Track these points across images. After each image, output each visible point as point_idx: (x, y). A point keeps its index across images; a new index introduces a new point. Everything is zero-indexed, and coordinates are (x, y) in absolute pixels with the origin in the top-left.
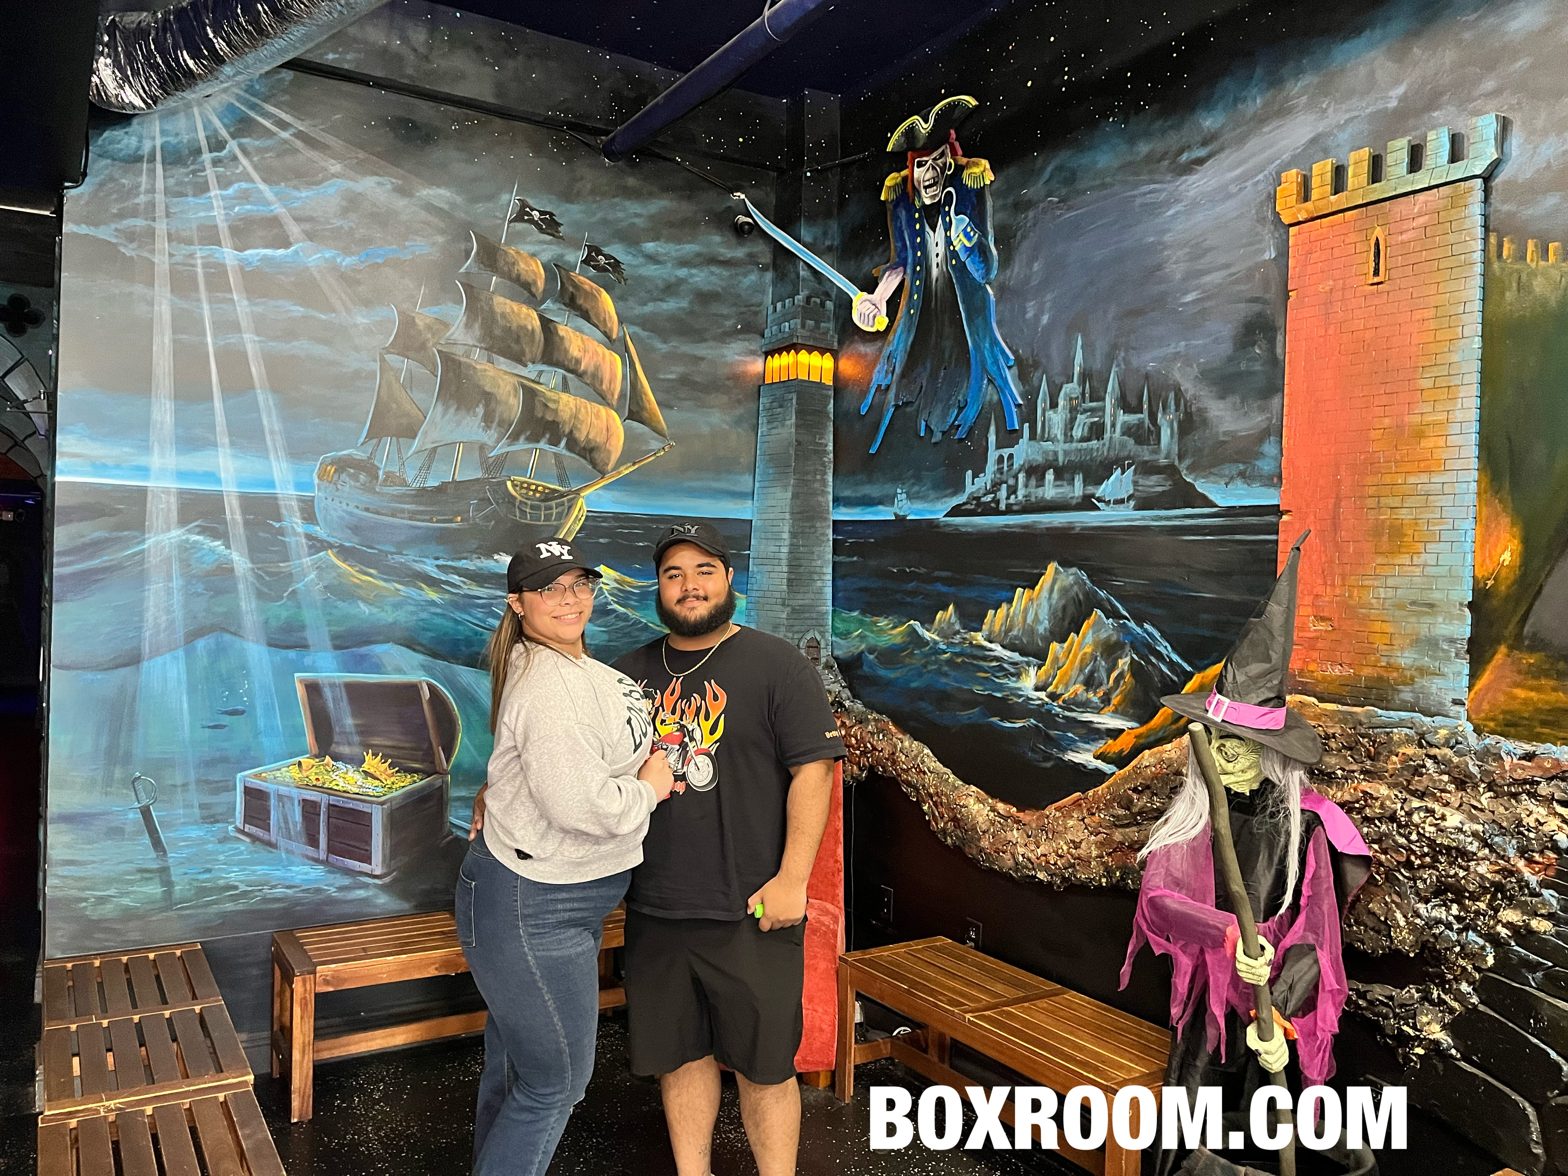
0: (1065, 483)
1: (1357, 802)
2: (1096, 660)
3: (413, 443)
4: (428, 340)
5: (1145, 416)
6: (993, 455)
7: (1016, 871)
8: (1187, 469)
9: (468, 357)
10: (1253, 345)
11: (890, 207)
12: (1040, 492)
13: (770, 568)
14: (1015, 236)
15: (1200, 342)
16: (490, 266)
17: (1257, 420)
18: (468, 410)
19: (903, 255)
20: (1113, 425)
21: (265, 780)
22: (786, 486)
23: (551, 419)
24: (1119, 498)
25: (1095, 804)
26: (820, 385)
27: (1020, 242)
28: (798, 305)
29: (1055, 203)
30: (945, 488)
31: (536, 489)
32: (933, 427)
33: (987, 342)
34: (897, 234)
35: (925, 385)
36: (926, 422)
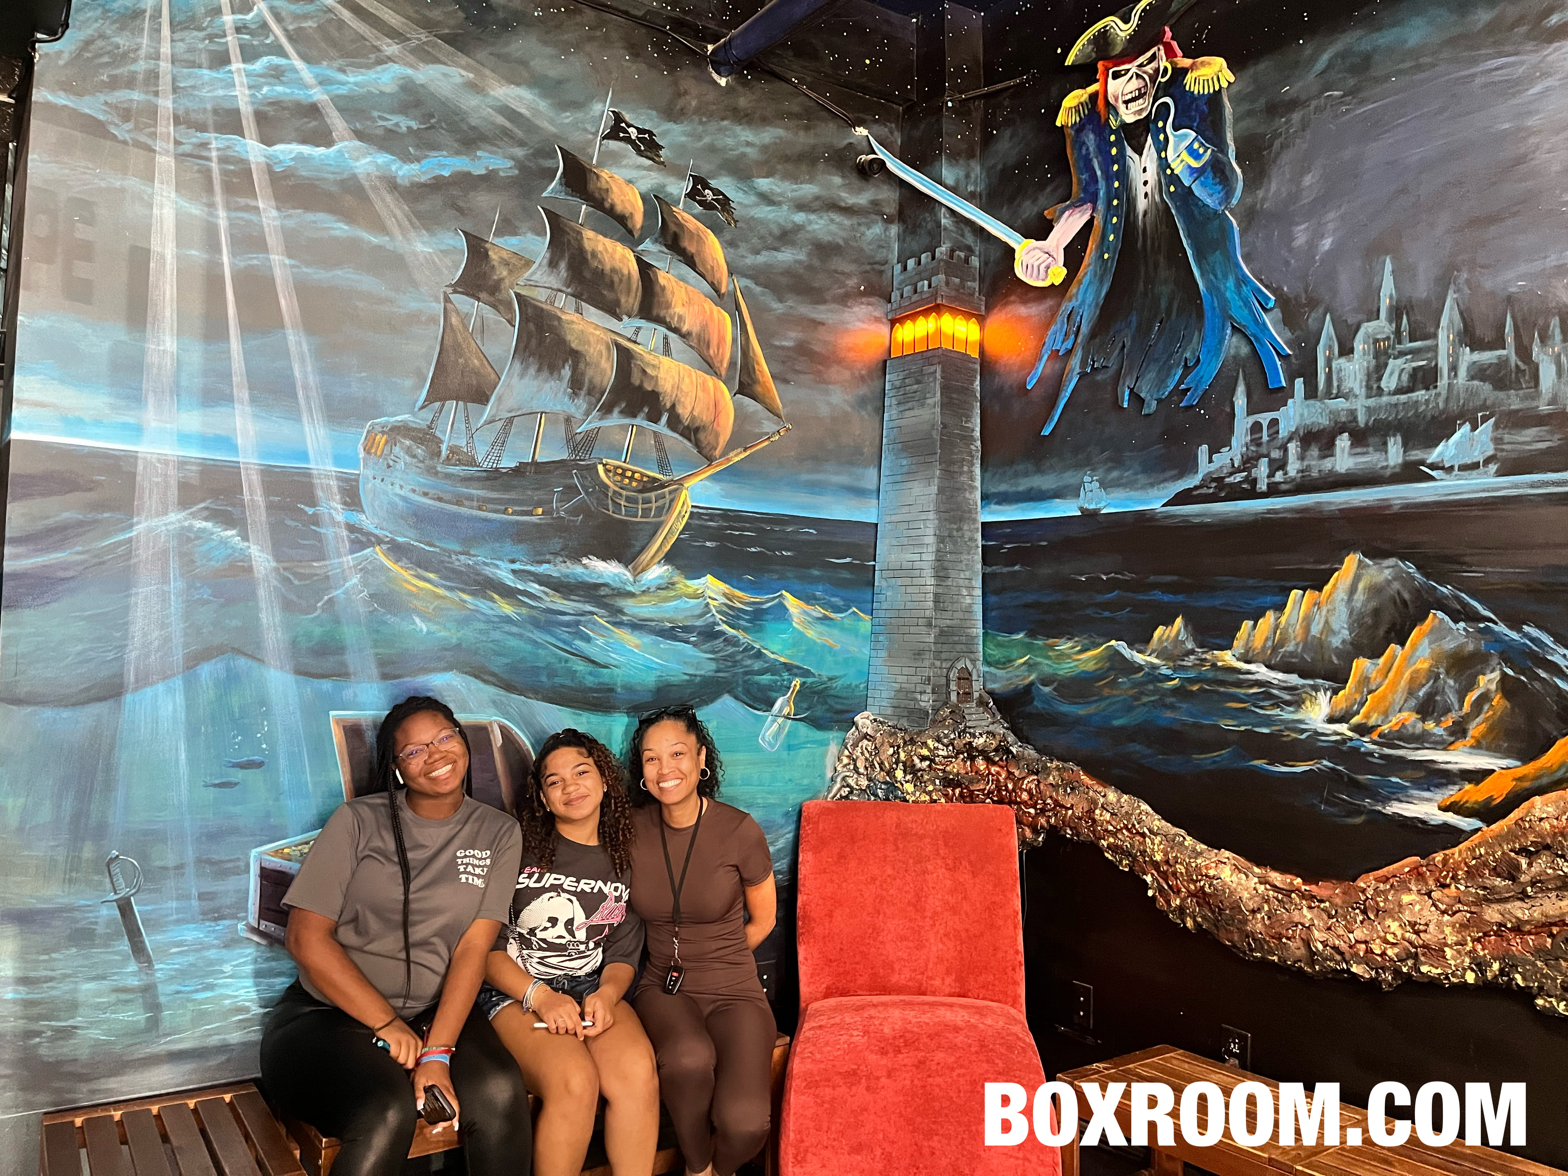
0: (1371, 449)
2: (1437, 677)
3: (484, 410)
4: (503, 279)
5: (1509, 352)
6: (1242, 423)
9: (552, 303)
11: (1071, 132)
12: (1327, 464)
13: (907, 581)
14: (1271, 146)
16: (577, 192)
18: (551, 374)
19: (1092, 189)
20: (1453, 368)
21: (288, 858)
22: (929, 480)
23: (650, 389)
24: (1469, 462)
25: (1448, 872)
26: (965, 357)
27: (1278, 154)
28: (942, 260)
29: (1337, 98)
30: (1164, 471)
31: (632, 477)
32: (1142, 395)
33: (1231, 283)
34: (1082, 164)
35: (1128, 344)
36: (1132, 390)
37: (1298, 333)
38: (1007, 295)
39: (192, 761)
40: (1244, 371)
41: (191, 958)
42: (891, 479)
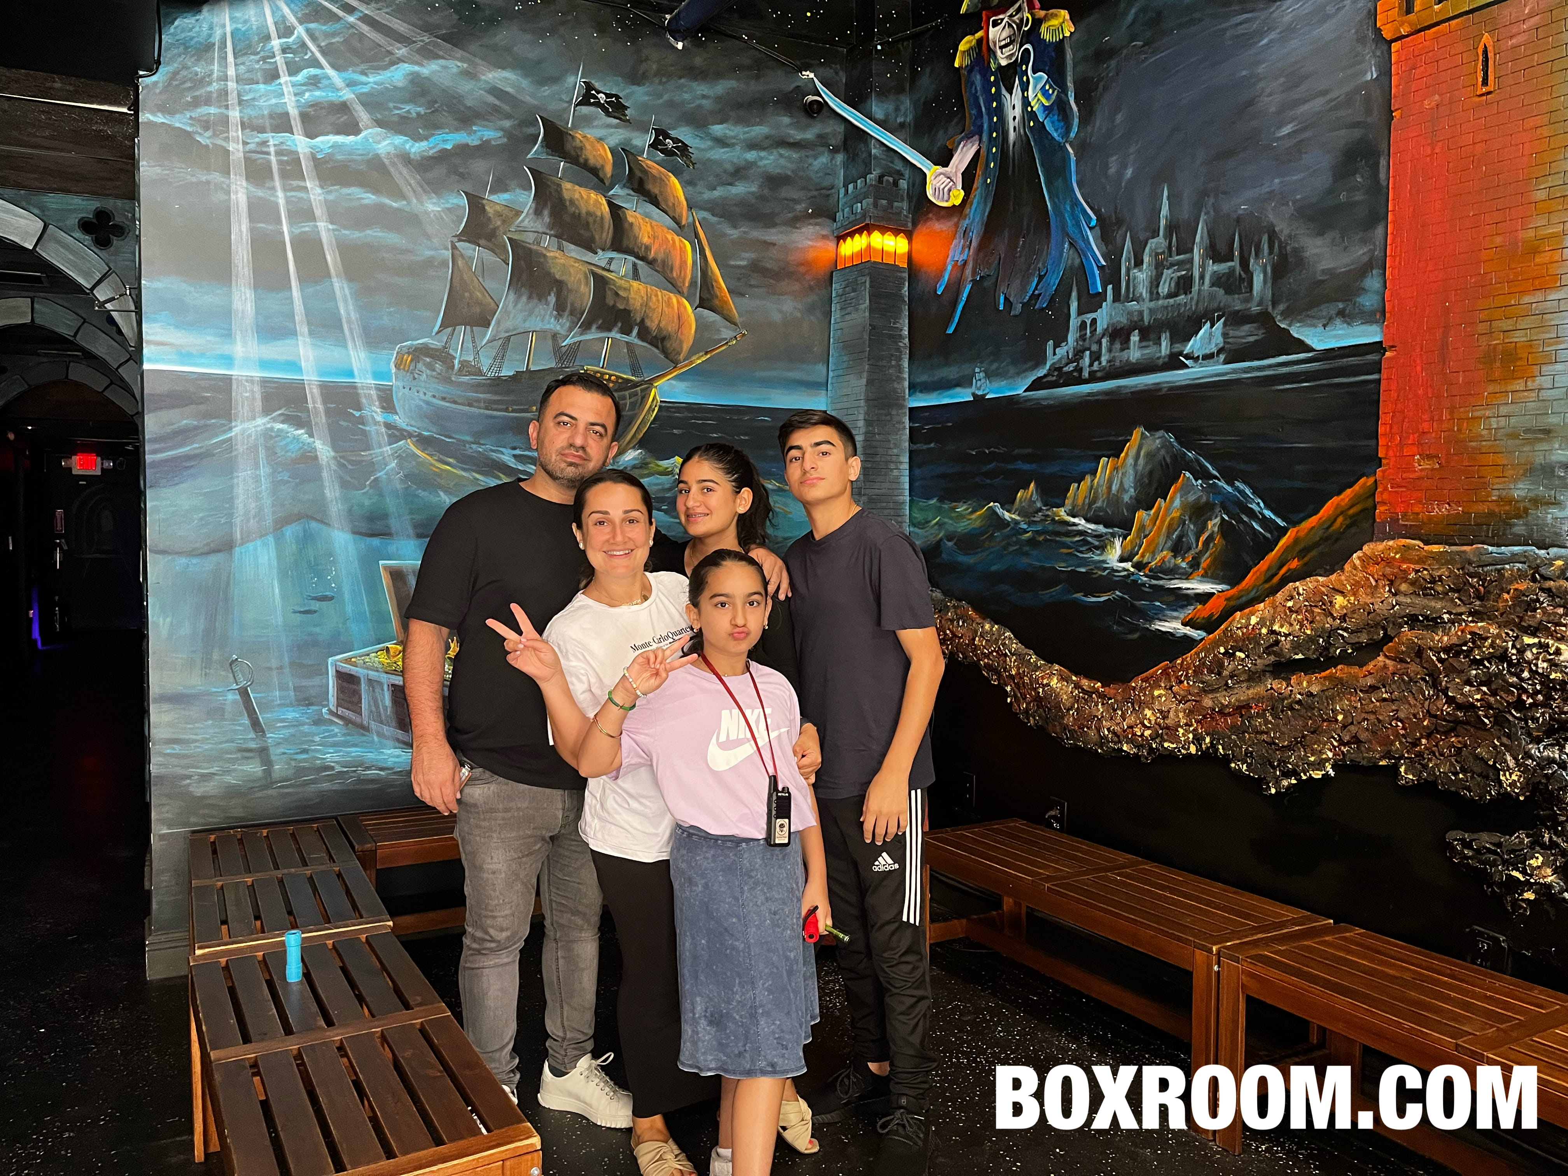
0: (1151, 343)
1: (1465, 644)
2: (1184, 524)
3: (487, 332)
4: (497, 228)
5: (1235, 264)
6: (1074, 322)
7: (1102, 745)
8: (1282, 314)
9: (539, 244)
10: (1354, 174)
11: (964, 73)
12: (1124, 355)
14: (1097, 87)
15: (1294, 178)
16: (556, 151)
17: (1359, 253)
18: (540, 300)
19: (979, 123)
20: (1202, 277)
21: (355, 665)
22: (860, 373)
23: (622, 307)
24: (1208, 352)
25: (1184, 672)
26: (895, 268)
27: (1101, 95)
28: (871, 185)
29: (1139, 47)
30: (1025, 363)
31: (609, 379)
32: (1012, 299)
33: (1068, 204)
34: (972, 101)
35: (1003, 257)
36: (1005, 295)
37: (1109, 248)
38: (928, 213)
39: (283, 596)
40: (1076, 282)
41: (291, 731)
42: (836, 373)
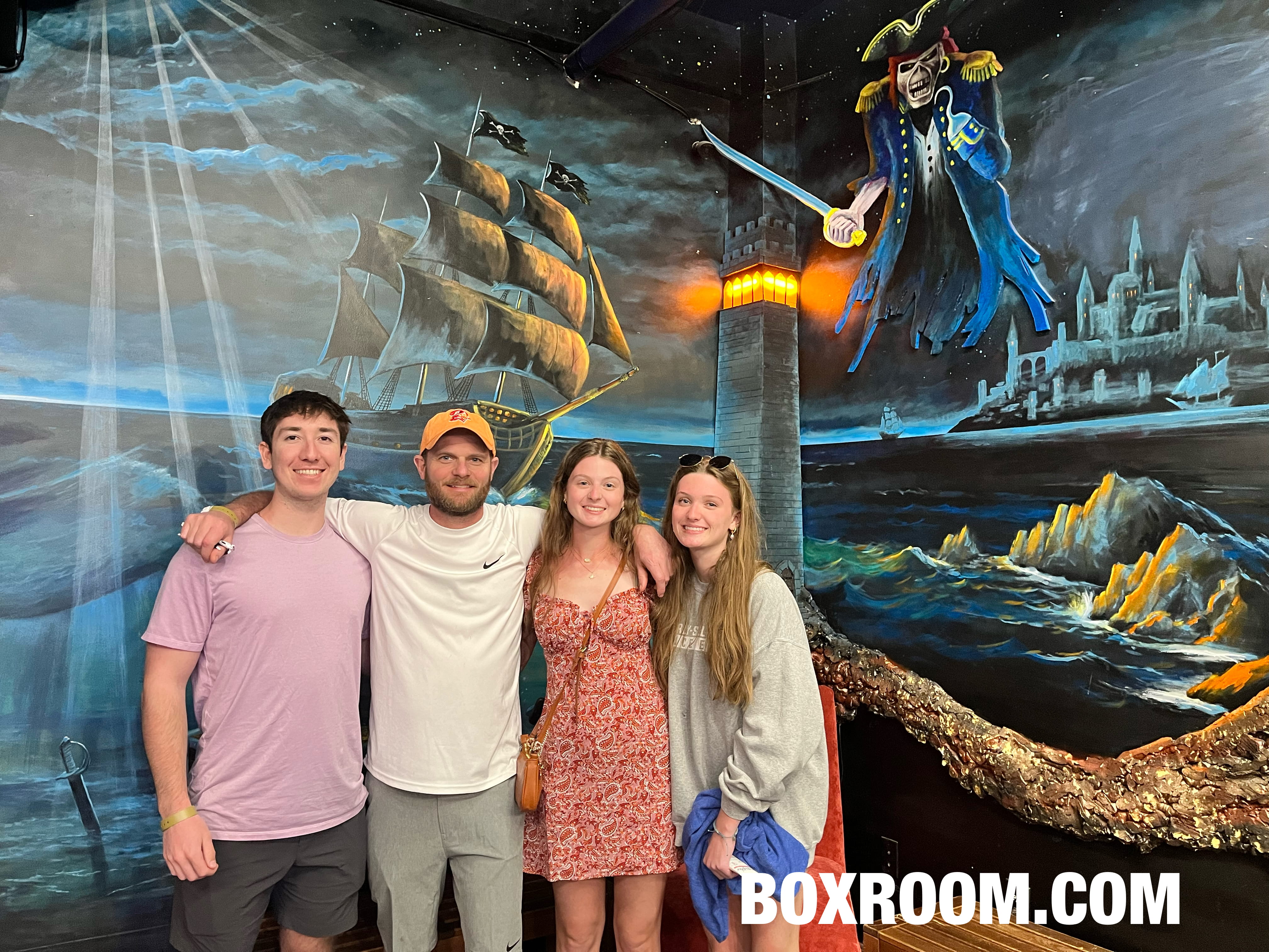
0: (1123, 383)
2: (1184, 581)
3: (376, 363)
4: (391, 254)
5: (1240, 298)
6: (1014, 361)
7: (1081, 828)
9: (433, 273)
11: (867, 117)
12: (1086, 396)
14: (1034, 125)
16: (454, 179)
18: (433, 331)
19: (886, 165)
20: (1193, 313)
22: (755, 410)
23: (517, 341)
24: (1208, 394)
25: (1196, 751)
26: (784, 308)
27: (1041, 131)
28: (762, 227)
29: (1089, 82)
30: (949, 403)
31: (503, 415)
32: (931, 338)
33: (1002, 242)
34: (877, 144)
35: (918, 295)
36: (921, 334)
37: (1059, 284)
38: (819, 255)
40: (1015, 317)
42: (725, 410)
